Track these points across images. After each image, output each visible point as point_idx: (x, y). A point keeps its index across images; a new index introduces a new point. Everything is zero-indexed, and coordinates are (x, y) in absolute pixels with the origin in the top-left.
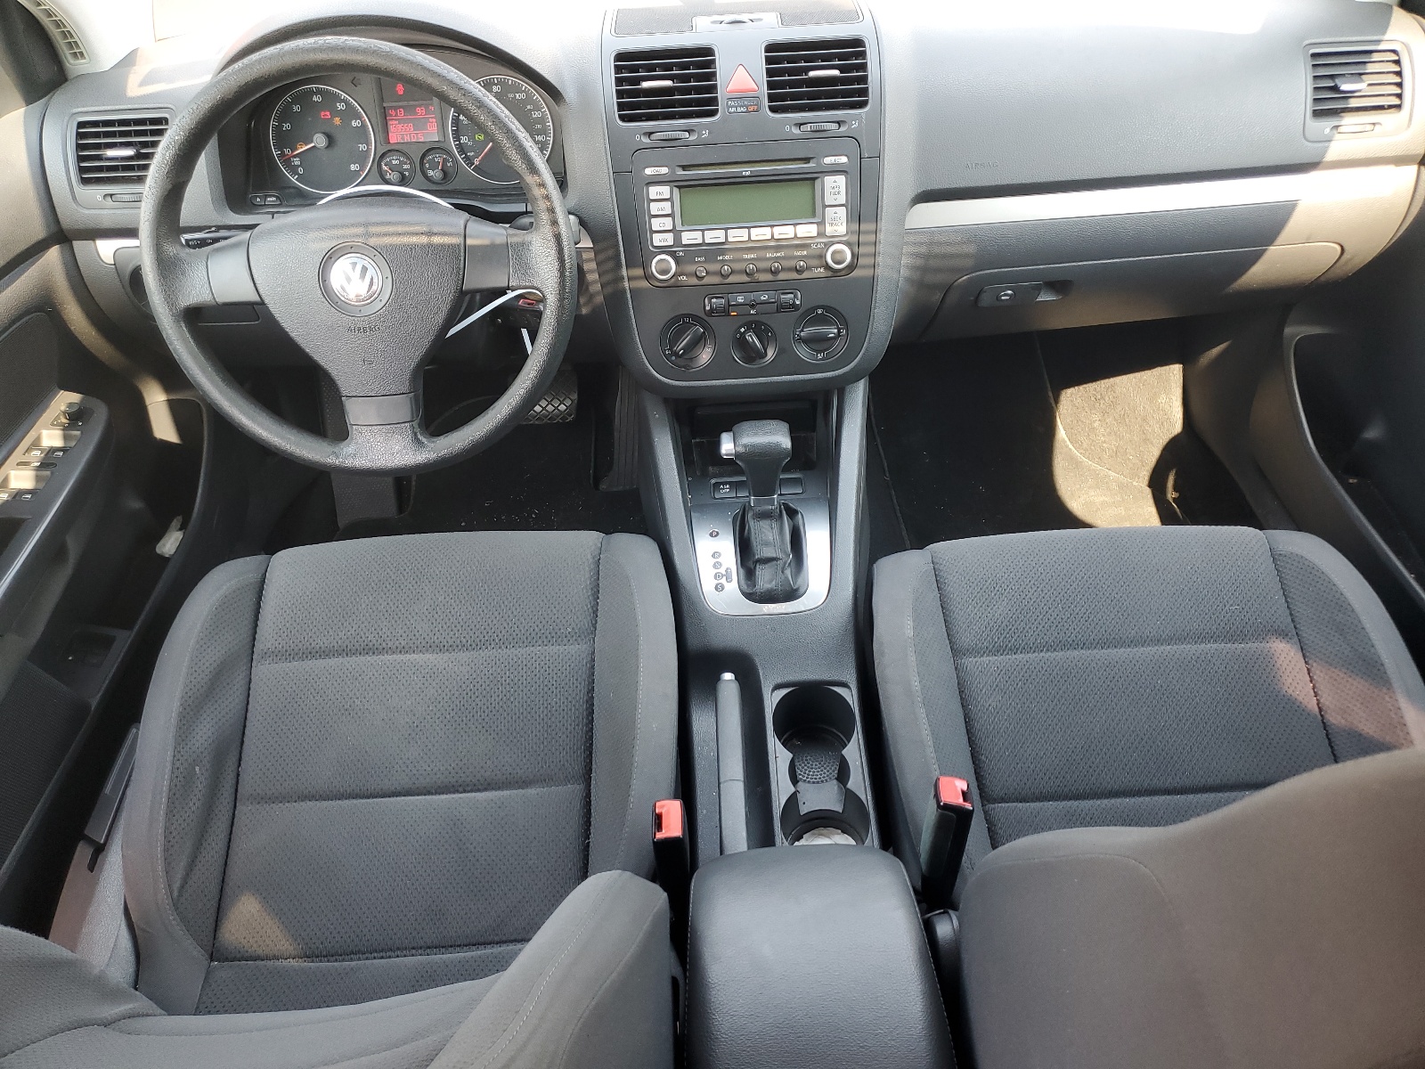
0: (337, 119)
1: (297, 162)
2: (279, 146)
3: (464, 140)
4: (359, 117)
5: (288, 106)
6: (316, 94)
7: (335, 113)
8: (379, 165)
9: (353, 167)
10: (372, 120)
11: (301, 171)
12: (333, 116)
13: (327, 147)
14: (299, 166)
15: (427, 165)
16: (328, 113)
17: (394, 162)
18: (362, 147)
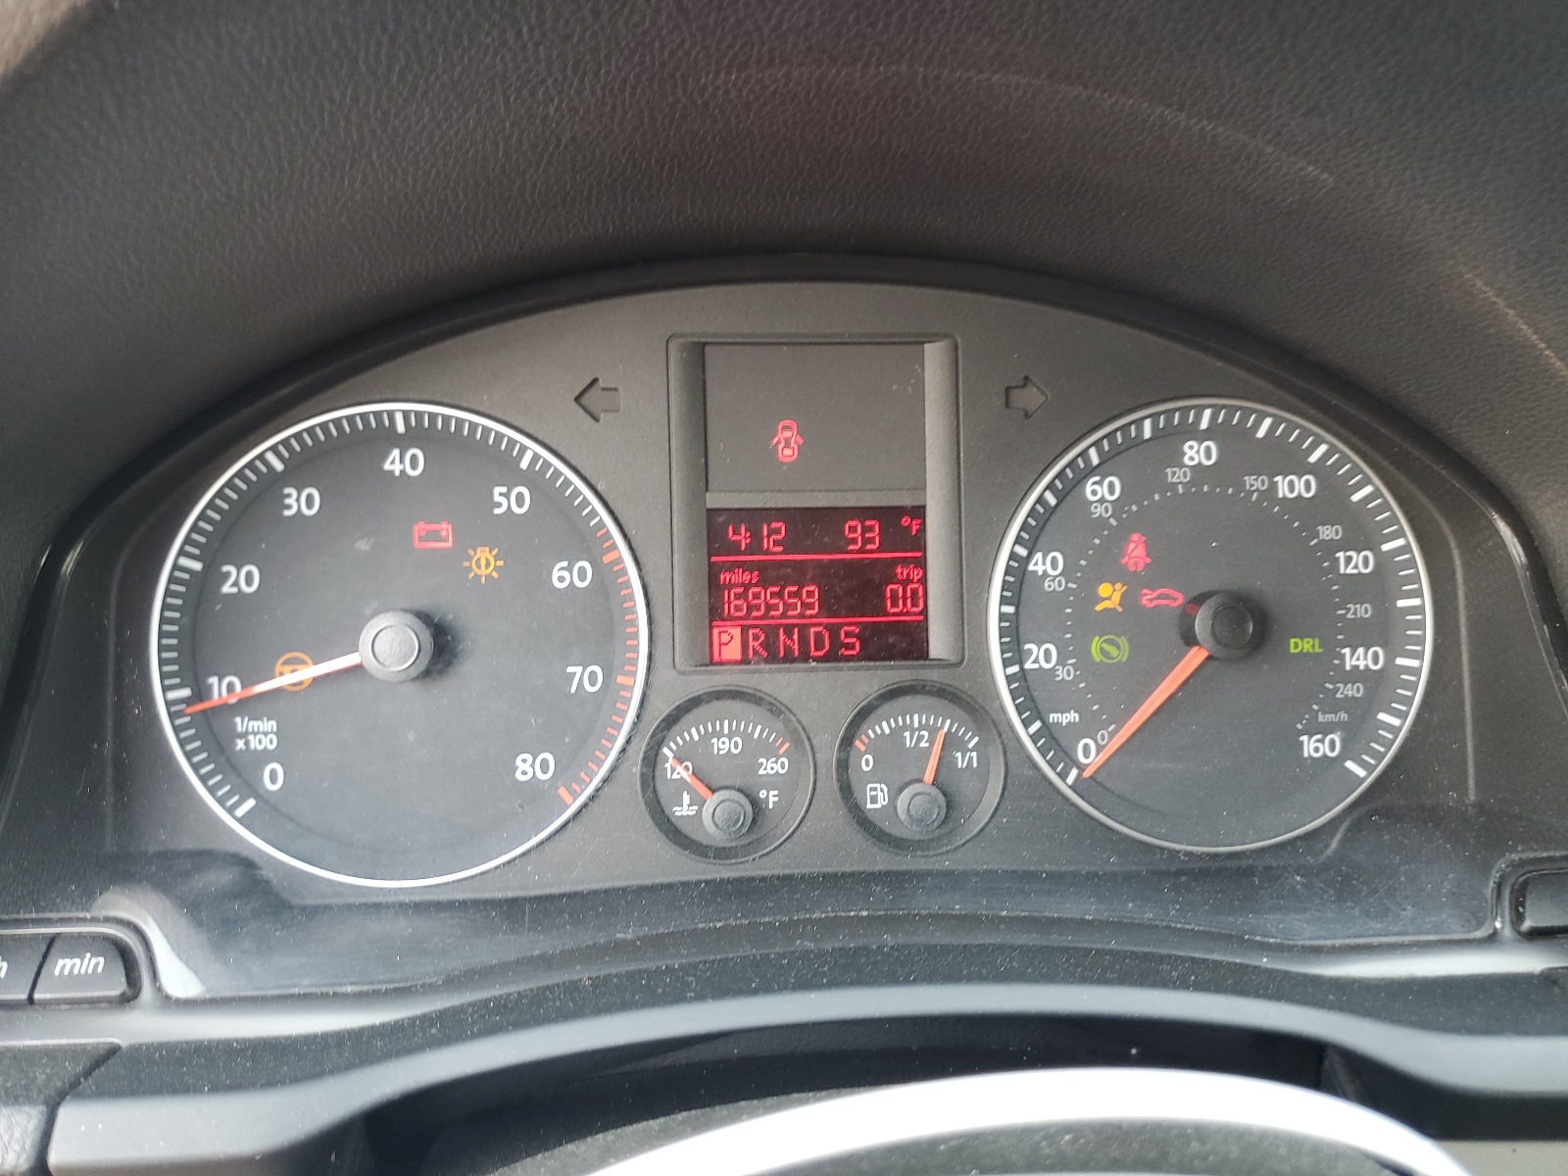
0: (483, 554)
1: (259, 734)
2: (192, 668)
3: (1040, 656)
4: (587, 543)
5: (266, 488)
6: (403, 442)
7: (482, 525)
8: (652, 759)
9: (526, 767)
10: (648, 567)
11: (273, 778)
12: (467, 540)
13: (427, 674)
14: (265, 756)
15: (867, 763)
16: (445, 529)
17: (722, 746)
18: (584, 677)
